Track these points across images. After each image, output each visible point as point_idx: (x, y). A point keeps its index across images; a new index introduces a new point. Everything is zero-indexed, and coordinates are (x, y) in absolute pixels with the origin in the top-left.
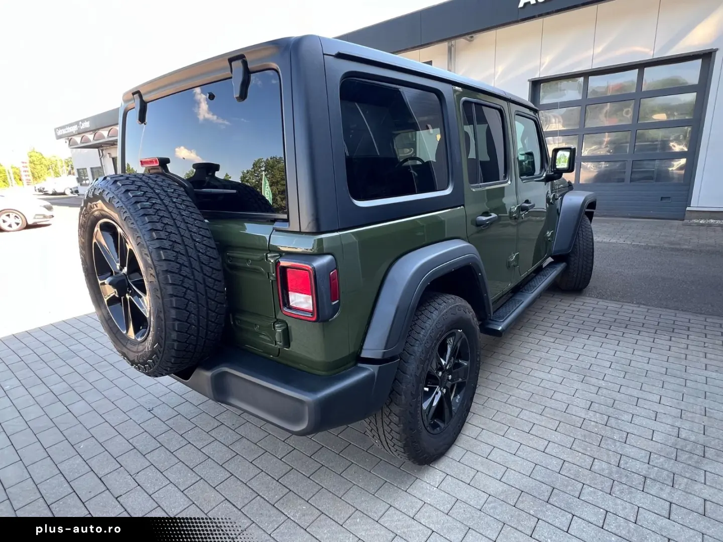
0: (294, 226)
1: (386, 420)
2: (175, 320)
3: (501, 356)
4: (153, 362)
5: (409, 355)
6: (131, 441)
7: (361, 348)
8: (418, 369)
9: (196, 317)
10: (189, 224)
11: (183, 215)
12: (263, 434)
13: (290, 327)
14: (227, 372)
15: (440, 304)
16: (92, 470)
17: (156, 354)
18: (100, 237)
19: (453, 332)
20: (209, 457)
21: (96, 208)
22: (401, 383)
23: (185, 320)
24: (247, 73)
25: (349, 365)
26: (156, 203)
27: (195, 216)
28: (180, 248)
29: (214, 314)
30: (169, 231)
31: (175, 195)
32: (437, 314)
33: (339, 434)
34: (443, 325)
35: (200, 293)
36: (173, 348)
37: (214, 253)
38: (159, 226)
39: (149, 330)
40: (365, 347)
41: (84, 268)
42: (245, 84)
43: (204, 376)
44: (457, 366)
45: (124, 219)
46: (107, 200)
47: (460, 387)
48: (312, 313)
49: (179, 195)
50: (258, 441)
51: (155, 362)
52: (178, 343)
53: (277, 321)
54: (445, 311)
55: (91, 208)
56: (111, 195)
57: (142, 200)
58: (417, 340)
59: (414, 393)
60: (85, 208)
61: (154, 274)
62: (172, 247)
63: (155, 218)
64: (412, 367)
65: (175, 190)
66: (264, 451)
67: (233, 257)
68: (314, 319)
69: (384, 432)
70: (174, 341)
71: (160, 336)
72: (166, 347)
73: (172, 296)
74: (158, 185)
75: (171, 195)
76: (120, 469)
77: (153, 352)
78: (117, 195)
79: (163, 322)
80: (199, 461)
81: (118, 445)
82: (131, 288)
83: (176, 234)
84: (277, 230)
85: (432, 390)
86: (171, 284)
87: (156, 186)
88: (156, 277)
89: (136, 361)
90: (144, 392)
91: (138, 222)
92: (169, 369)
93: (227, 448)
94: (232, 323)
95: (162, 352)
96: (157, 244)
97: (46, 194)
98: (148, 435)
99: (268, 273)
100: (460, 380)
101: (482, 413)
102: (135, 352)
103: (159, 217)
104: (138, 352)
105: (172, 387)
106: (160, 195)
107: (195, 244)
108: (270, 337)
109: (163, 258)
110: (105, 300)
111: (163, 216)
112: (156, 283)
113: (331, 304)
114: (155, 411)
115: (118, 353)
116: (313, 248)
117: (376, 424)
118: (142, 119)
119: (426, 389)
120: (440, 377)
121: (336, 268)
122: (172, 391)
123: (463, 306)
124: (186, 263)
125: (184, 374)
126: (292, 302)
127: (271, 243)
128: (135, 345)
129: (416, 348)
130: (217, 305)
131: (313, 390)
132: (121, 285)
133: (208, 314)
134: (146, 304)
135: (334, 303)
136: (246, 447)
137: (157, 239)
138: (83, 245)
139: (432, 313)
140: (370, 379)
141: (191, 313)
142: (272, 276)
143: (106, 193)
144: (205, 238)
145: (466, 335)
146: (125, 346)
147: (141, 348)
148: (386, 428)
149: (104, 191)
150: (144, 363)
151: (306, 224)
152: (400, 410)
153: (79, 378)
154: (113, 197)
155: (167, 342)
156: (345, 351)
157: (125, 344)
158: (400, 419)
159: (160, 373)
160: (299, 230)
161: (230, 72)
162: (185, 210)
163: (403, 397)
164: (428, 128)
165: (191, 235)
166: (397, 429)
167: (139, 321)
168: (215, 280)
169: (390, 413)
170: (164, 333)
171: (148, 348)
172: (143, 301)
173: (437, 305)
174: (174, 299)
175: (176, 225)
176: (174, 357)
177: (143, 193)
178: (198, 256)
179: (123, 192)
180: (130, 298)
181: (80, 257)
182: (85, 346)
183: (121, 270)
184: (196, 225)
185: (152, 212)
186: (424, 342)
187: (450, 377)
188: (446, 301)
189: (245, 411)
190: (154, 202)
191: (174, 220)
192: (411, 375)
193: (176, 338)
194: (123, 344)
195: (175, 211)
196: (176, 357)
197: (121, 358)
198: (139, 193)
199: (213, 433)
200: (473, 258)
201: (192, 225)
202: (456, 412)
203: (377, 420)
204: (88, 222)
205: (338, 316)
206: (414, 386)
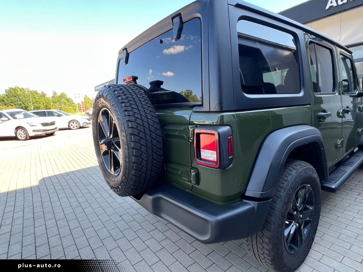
0: (206, 108)
1: (259, 239)
2: (134, 163)
3: (329, 207)
4: (122, 187)
5: (276, 198)
6: (110, 231)
7: (246, 189)
8: (283, 207)
9: (146, 162)
10: (146, 109)
11: (143, 104)
12: (179, 238)
13: (200, 172)
14: (161, 197)
15: (297, 166)
16: (90, 245)
17: (123, 183)
18: (101, 118)
19: (304, 186)
20: (148, 247)
21: (100, 103)
22: (271, 216)
23: (140, 164)
24: (182, 23)
25: (236, 200)
26: (128, 97)
27: (149, 105)
28: (139, 121)
29: (156, 162)
30: (134, 111)
31: (139, 94)
32: (295, 172)
33: (223, 244)
34: (299, 180)
35: (149, 148)
36: (132, 180)
37: (158, 126)
38: (129, 109)
39: (121, 169)
40: (248, 189)
41: (93, 136)
42: (180, 30)
43: (148, 199)
44: (305, 209)
45: (112, 105)
46: (105, 96)
47: (306, 223)
48: (216, 162)
49: (141, 94)
50: (176, 241)
51: (123, 187)
52: (135, 177)
53: (192, 168)
54: (300, 170)
55: (98, 102)
56: (106, 94)
57: (122, 95)
58: (283, 188)
59: (280, 224)
60: (95, 103)
61: (125, 135)
62: (135, 120)
63: (128, 104)
64: (279, 206)
65: (139, 91)
66: (179, 248)
67: (168, 129)
68: (217, 167)
69: (257, 248)
70: (133, 175)
71: (126, 172)
72: (129, 179)
73: (133, 148)
74: (131, 88)
75: (137, 93)
76: (103, 246)
77: (122, 182)
78: (110, 93)
79: (128, 164)
80: (143, 248)
81: (104, 233)
82: (114, 146)
83: (138, 114)
84: (195, 112)
85: (290, 223)
86: (134, 142)
87: (130, 89)
88: (126, 137)
89: (114, 187)
90: (119, 206)
91: (119, 106)
92: (129, 192)
93: (158, 243)
94: (165, 169)
95: (126, 182)
96: (127, 118)
97: (89, 115)
98: (118, 229)
99: (188, 138)
100: (308, 219)
101: (321, 243)
102: (113, 181)
103: (130, 104)
104: (115, 181)
105: (133, 205)
106: (131, 93)
107: (148, 120)
108: (187, 178)
109: (130, 127)
110: (102, 153)
111: (132, 104)
112: (125, 141)
113: (228, 157)
114: (123, 217)
115: (106, 182)
116: (217, 122)
117: (252, 242)
118: (127, 62)
119: (287, 222)
120: (295, 215)
121: (231, 135)
122: (132, 207)
123: (311, 169)
124: (142, 131)
125: (138, 197)
126: (202, 156)
127: (191, 120)
128: (113, 177)
129: (281, 194)
130: (158, 157)
131: (215, 214)
132: (109, 144)
133: (152, 161)
134: (121, 155)
135: (230, 157)
136: (169, 244)
137: (128, 116)
138: (94, 123)
139: (292, 171)
140: (251, 211)
141: (143, 159)
142: (191, 139)
143: (105, 93)
144: (153, 117)
145: (312, 189)
146: (109, 178)
147: (116, 179)
148: (259, 245)
149: (104, 92)
150: (117, 188)
151: (214, 106)
152: (270, 234)
153: (91, 196)
154: (108, 94)
155: (129, 176)
156: (236, 190)
157: (109, 177)
158: (269, 242)
159: (125, 194)
160: (209, 111)
161: (172, 25)
162: (144, 102)
163: (273, 226)
164: (276, 70)
165: (146, 115)
166: (268, 248)
167: (116, 164)
168: (158, 142)
169: (262, 236)
170: (128, 171)
171: (119, 179)
172: (119, 153)
173: (294, 167)
174: (134, 150)
175: (138, 109)
176: (132, 185)
177: (122, 92)
178: (149, 127)
179: (112, 91)
180: (113, 151)
181: (92, 130)
182: (95, 180)
183: (110, 136)
184: (149, 109)
185: (126, 101)
186: (287, 190)
187: (301, 216)
188: (300, 164)
189: (170, 222)
190: (128, 96)
191: (137, 106)
192: (278, 211)
193: (134, 174)
194: (108, 177)
195: (138, 101)
196: (133, 186)
197: (107, 184)
198: (121, 92)
199: (151, 233)
200: (318, 137)
201: (147, 109)
202: (305, 240)
203: (253, 239)
204: (96, 111)
205: (232, 166)
206: (280, 219)
